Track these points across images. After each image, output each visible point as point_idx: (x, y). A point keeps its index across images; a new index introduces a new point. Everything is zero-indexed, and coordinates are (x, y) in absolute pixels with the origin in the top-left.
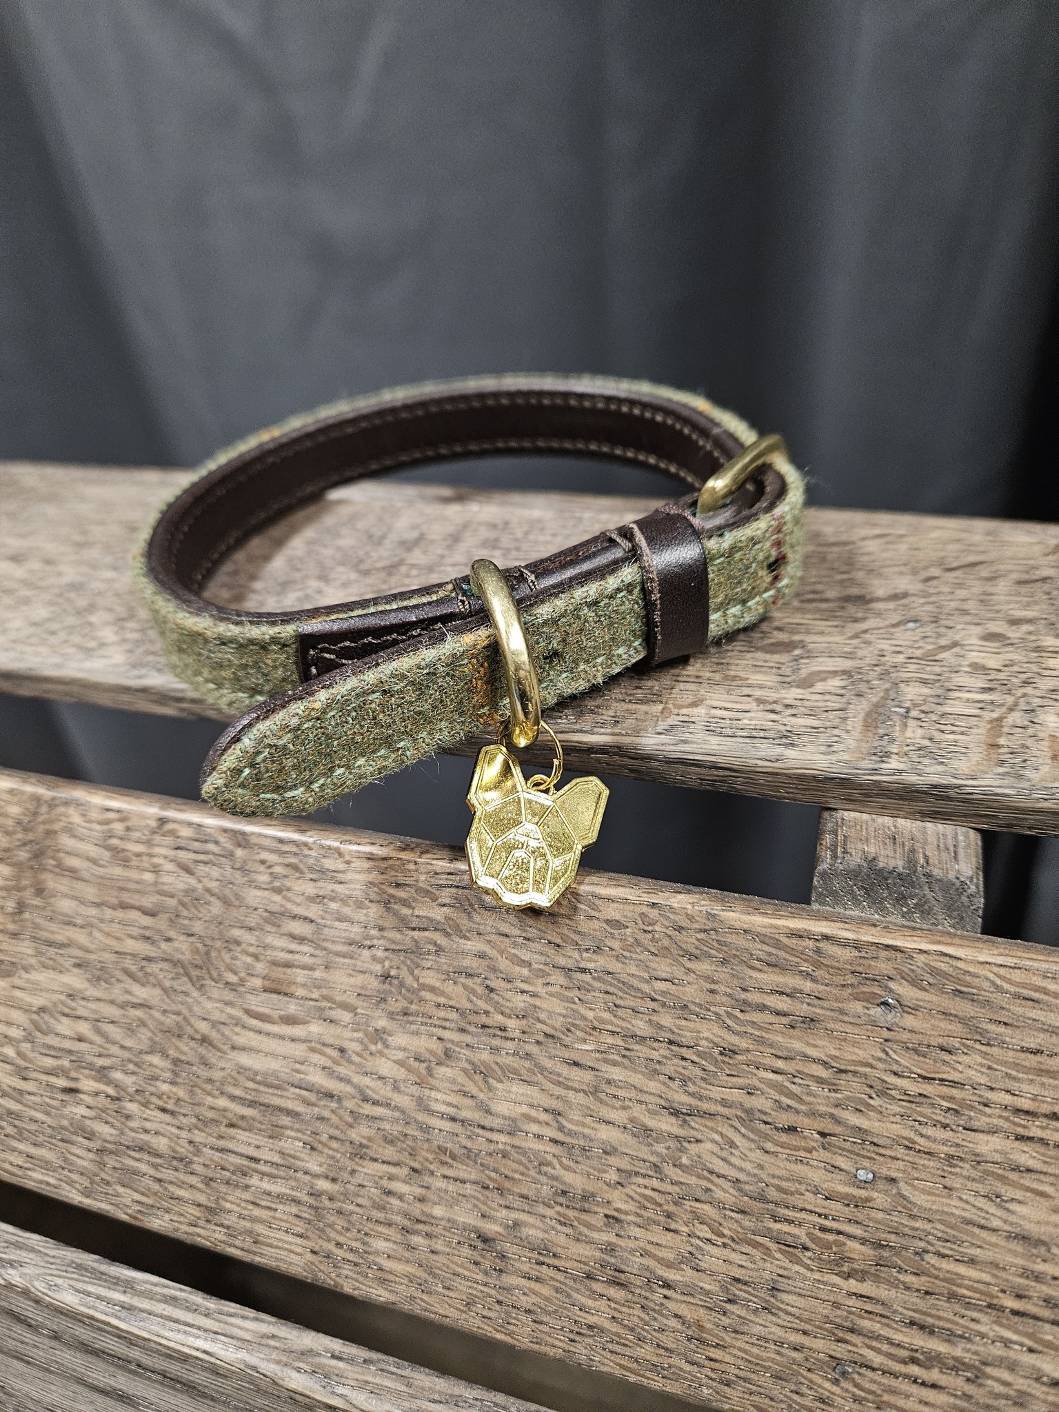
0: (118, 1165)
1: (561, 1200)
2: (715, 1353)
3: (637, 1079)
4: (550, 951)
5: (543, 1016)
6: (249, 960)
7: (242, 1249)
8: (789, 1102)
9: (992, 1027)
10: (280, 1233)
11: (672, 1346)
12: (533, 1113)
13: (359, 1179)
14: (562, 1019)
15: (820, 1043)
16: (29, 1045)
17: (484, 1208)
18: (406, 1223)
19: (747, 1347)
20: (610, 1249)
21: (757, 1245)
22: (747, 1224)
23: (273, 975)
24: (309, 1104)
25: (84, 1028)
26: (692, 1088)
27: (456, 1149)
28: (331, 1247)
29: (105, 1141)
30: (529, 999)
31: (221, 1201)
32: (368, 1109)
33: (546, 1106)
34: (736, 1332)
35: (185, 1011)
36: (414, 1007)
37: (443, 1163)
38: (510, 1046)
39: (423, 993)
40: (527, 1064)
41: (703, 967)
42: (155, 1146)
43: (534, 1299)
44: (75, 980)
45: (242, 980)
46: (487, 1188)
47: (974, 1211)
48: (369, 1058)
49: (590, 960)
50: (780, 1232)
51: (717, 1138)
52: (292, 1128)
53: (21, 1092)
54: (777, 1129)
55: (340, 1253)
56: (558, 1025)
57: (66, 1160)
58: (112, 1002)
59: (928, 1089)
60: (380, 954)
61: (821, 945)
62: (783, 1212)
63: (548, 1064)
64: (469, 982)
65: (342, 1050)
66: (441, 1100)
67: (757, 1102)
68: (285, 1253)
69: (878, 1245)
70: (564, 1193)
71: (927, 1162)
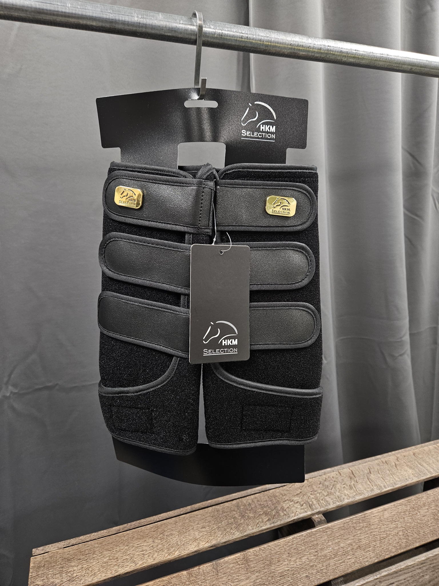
2: (328, 574)
3: (312, 551)
13: (294, 578)
19: (330, 571)
20: (317, 569)
24: (286, 572)
25: (260, 580)
32: (292, 569)
35: (270, 570)
41: (313, 536)
44: (257, 574)
48: (290, 563)
50: (327, 558)
51: (320, 552)
52: (286, 577)
58: (262, 574)
59: (331, 538)
62: (327, 556)
63: (305, 554)
65: (287, 564)
66: (298, 564)
67: (322, 547)
69: (334, 555)
70: (311, 566)
71: (334, 545)
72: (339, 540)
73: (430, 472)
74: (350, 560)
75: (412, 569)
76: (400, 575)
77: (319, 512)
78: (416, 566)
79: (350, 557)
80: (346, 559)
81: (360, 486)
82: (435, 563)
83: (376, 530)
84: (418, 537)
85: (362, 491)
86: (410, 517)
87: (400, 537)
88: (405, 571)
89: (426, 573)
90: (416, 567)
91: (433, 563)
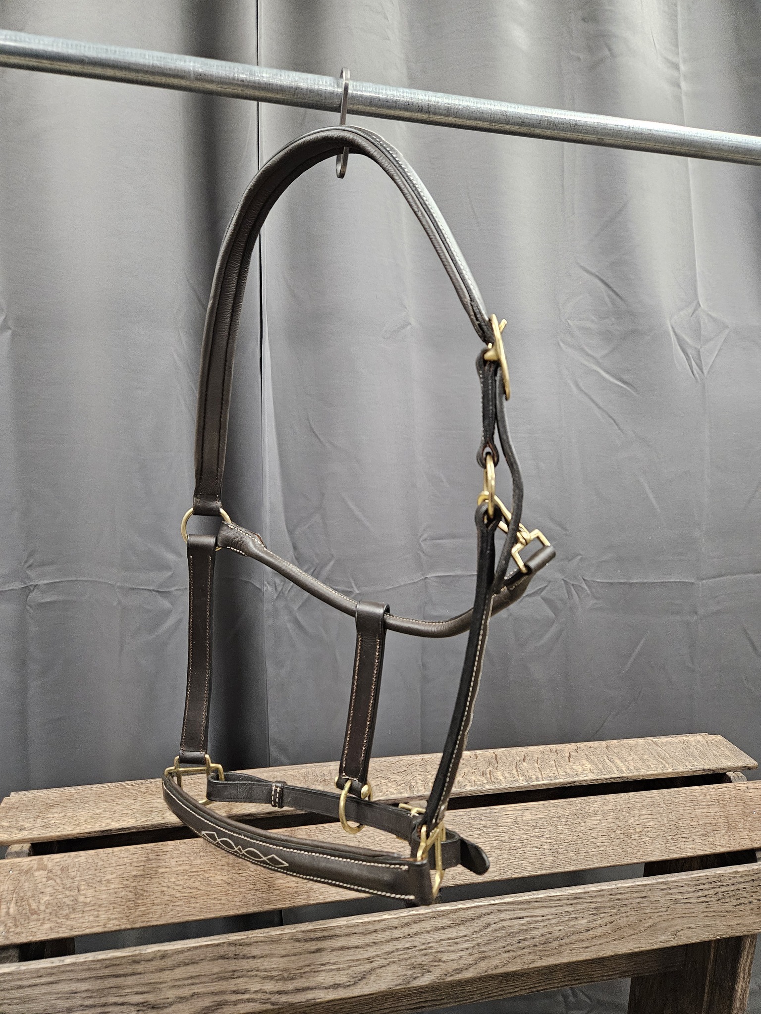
73: (621, 771)
75: (556, 902)
76: (534, 908)
77: (421, 796)
78: (564, 899)
81: (499, 774)
82: (599, 902)
83: (505, 834)
84: (575, 857)
85: (499, 780)
86: (568, 827)
87: (543, 852)
88: (545, 904)
89: (581, 915)
90: (565, 902)
91: (596, 902)
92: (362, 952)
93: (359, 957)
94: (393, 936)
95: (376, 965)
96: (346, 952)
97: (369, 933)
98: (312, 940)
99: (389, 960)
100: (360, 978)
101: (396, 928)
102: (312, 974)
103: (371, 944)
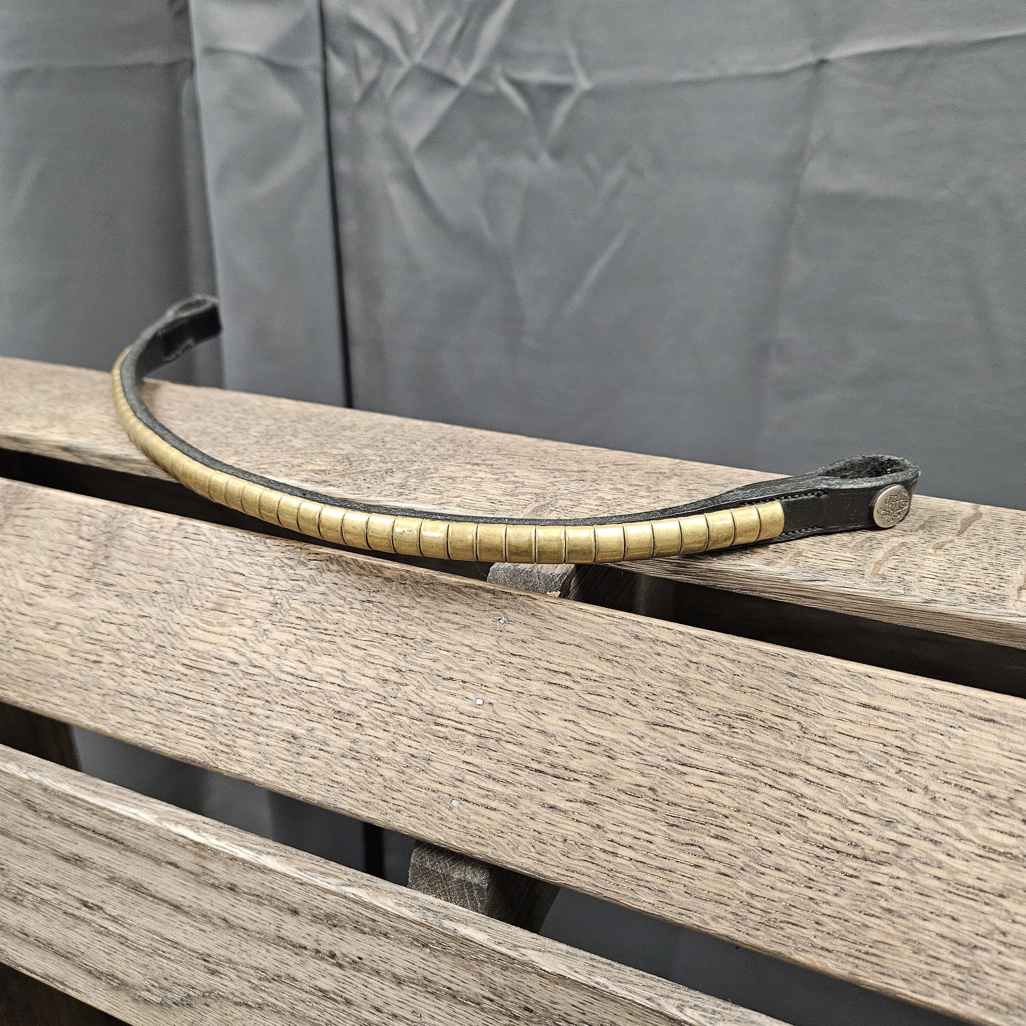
0: (113, 703)
1: (337, 716)
2: (396, 795)
3: (384, 655)
4: (356, 591)
5: (346, 624)
6: (209, 594)
7: (170, 748)
8: (452, 666)
9: (546, 632)
10: (192, 737)
11: (375, 792)
12: (332, 671)
13: (239, 707)
14: (354, 624)
15: (470, 638)
16: (80, 638)
17: (298, 721)
18: (258, 729)
19: (412, 791)
20: (354, 741)
21: (424, 737)
22: (422, 727)
23: (219, 602)
24: (221, 666)
25: (113, 628)
26: (409, 659)
27: (292, 691)
28: (217, 744)
29: (109, 689)
30: (342, 615)
31: (165, 722)
32: (252, 670)
33: (339, 668)
34: (407, 783)
35: (168, 619)
36: (286, 619)
37: (284, 698)
38: (327, 638)
39: (291, 612)
40: (334, 647)
42: (136, 692)
43: (315, 769)
44: (115, 604)
45: (202, 604)
46: (302, 710)
47: (525, 719)
48: (258, 644)
49: (374, 597)
50: (437, 731)
51: (416, 683)
52: (211, 681)
53: (70, 663)
54: (444, 679)
55: (221, 748)
56: (352, 628)
57: (84, 700)
58: (131, 615)
59: (513, 660)
60: (275, 592)
61: (478, 592)
62: (440, 720)
63: (343, 647)
64: (314, 606)
65: (244, 639)
66: (288, 665)
67: (437, 666)
68: (192, 748)
69: (481, 736)
70: (339, 712)
71: (508, 695)
72: (549, 691)
74: (555, 817)
79: (563, 805)
80: (532, 798)
83: (831, 781)
92: (188, 928)
93: (179, 937)
94: (283, 933)
95: (223, 989)
96: (147, 905)
97: (213, 885)
98: (66, 823)
99: (264, 995)
100: (177, 998)
101: (295, 912)
102: (60, 914)
103: (217, 921)
